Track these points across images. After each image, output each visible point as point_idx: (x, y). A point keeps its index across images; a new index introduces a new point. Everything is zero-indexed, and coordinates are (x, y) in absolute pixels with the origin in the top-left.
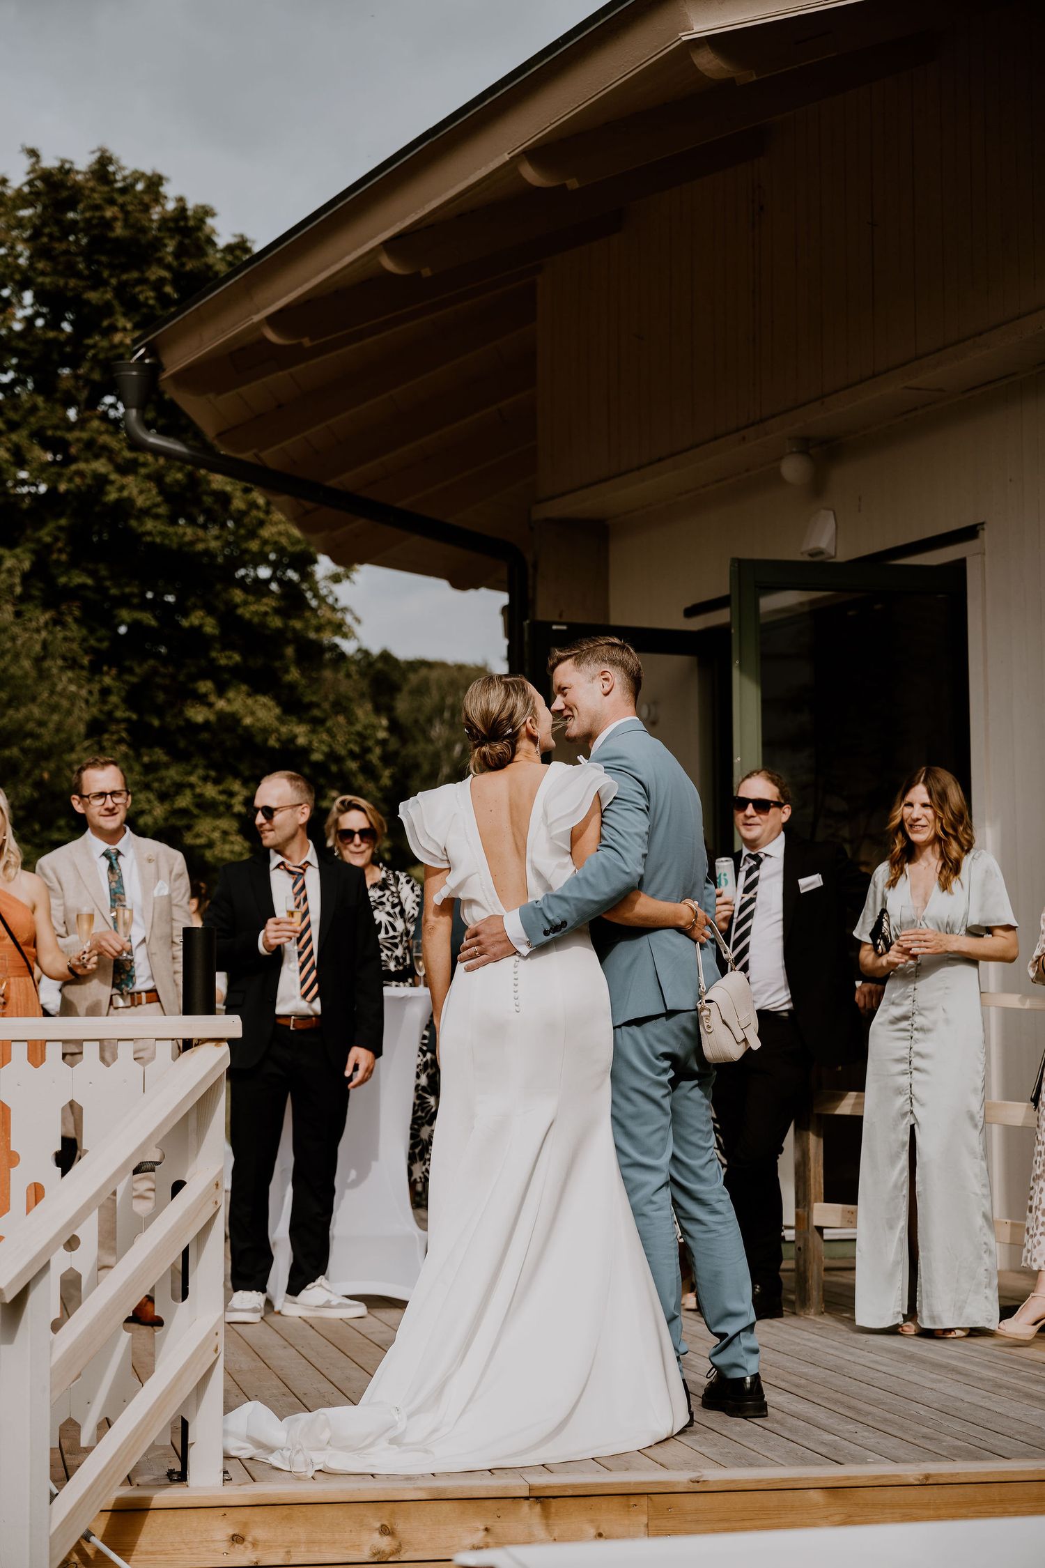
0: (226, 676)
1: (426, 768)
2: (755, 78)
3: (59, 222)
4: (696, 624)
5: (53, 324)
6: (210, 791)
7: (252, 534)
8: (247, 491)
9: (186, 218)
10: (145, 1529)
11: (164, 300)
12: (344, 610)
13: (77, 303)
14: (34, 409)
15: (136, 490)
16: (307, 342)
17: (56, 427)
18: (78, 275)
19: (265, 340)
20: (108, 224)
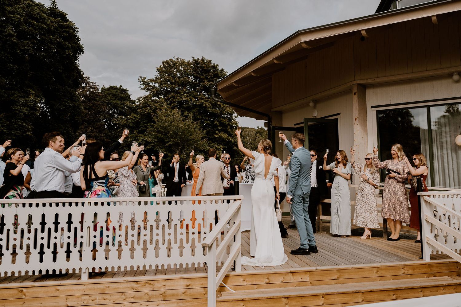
0: (220, 131)
1: (246, 142)
2: (311, 48)
3: (197, 67)
4: (296, 127)
5: (196, 81)
6: (218, 147)
7: (224, 111)
8: (223, 104)
9: (215, 66)
10: (229, 279)
11: (212, 78)
12: (237, 121)
13: (200, 78)
14: (193, 93)
15: (207, 104)
16: (239, 85)
17: (196, 95)
18: (200, 74)
19: (233, 85)
20: (204, 67)
